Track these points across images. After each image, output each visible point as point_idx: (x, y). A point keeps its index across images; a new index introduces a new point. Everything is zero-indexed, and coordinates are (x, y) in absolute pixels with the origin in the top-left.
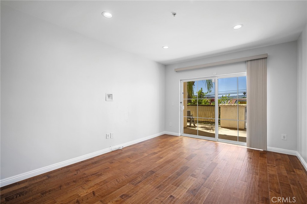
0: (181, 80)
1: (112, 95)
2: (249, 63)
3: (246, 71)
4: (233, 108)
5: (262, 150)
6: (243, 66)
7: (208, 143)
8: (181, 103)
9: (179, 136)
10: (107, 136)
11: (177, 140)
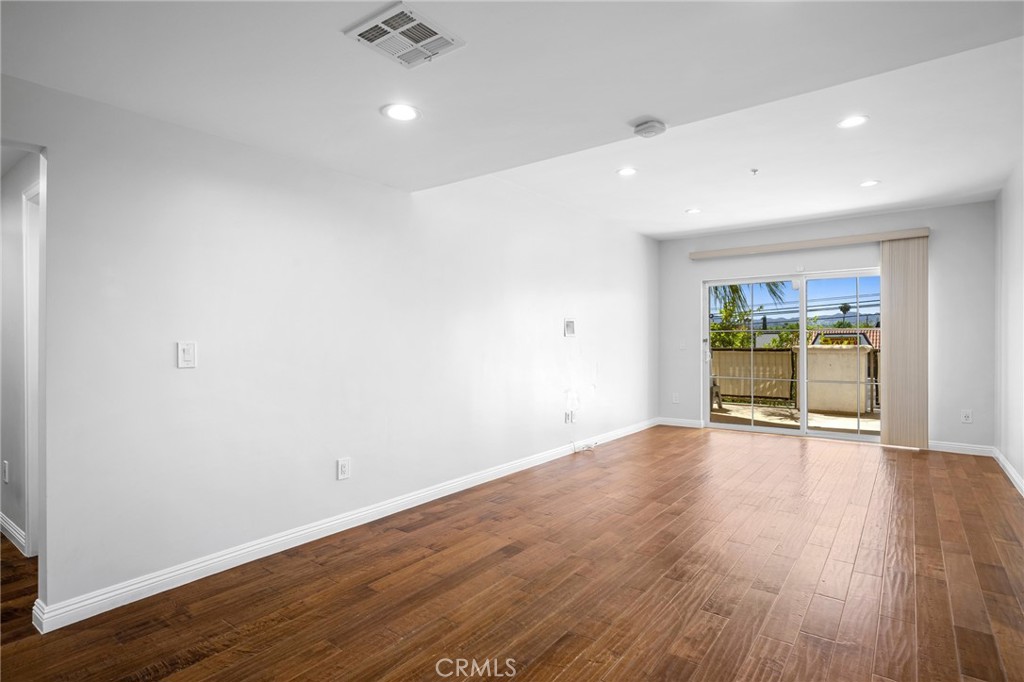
0: (704, 282)
1: (572, 322)
2: (887, 246)
3: (880, 263)
4: (833, 357)
5: (918, 449)
6: (872, 253)
7: (783, 441)
8: (705, 341)
9: (702, 426)
10: (567, 415)
11: (696, 439)
